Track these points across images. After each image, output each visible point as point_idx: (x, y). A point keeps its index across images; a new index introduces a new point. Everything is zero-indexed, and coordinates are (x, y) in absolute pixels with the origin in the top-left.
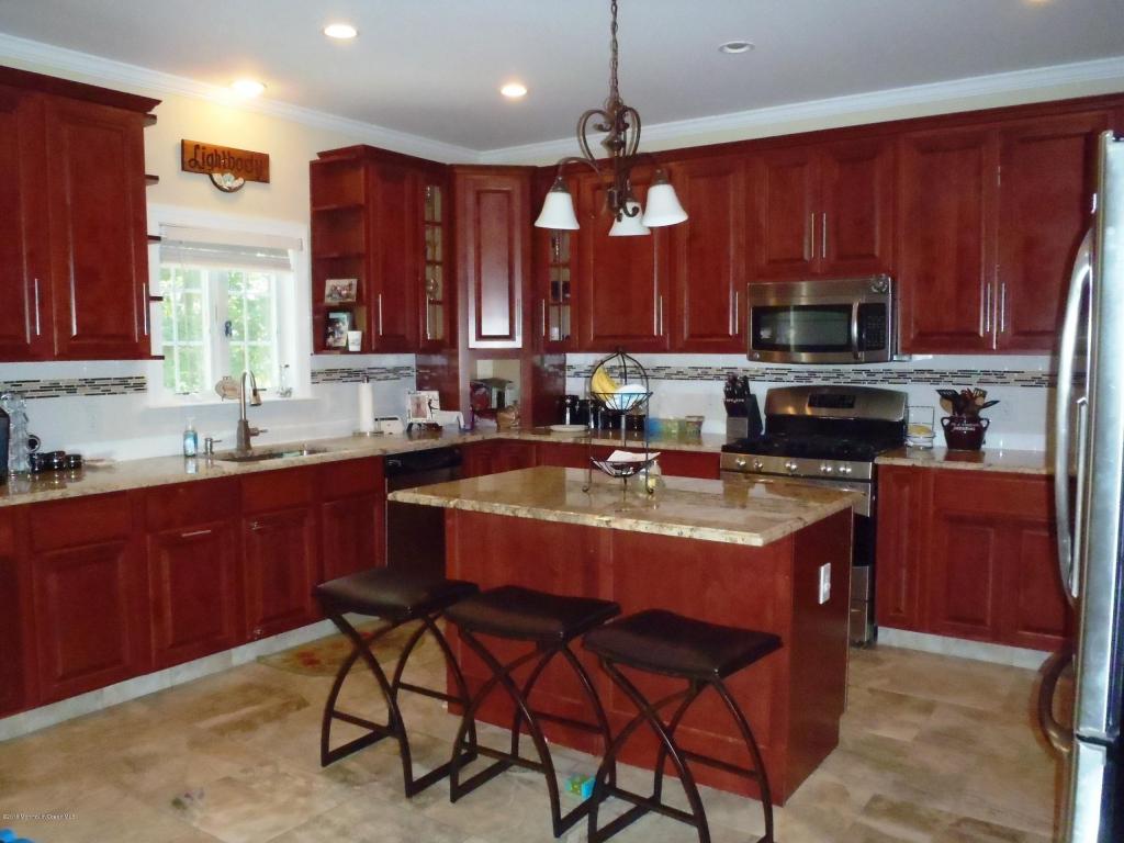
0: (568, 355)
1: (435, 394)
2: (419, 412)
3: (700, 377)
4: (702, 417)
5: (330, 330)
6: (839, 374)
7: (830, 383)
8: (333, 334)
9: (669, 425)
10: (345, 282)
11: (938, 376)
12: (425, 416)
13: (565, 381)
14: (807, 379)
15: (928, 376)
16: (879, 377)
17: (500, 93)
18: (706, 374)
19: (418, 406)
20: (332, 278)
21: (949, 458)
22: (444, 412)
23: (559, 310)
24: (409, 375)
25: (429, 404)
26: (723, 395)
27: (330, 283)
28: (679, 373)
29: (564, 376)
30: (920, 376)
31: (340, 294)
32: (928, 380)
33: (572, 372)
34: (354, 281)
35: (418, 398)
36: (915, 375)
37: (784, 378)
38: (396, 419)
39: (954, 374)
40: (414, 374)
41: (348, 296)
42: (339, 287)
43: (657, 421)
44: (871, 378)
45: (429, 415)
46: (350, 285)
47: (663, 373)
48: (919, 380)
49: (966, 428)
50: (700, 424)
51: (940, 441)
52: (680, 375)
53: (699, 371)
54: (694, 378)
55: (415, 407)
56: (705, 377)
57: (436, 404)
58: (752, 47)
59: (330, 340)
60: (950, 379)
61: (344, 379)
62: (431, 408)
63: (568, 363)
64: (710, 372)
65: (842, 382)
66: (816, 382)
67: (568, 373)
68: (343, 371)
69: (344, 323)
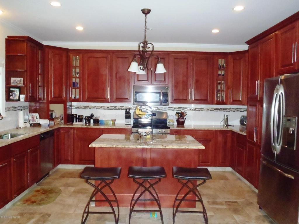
0: (73, 103)
1: (37, 114)
2: (33, 120)
3: (114, 109)
4: (115, 119)
5: (11, 94)
8: (12, 95)
9: (107, 122)
10: (19, 79)
11: (173, 109)
12: (35, 121)
13: (72, 110)
16: (160, 109)
17: (75, 28)
18: (115, 108)
19: (33, 118)
20: (14, 77)
21: (178, 127)
22: (41, 120)
23: (75, 90)
24: (27, 109)
25: (36, 117)
26: (125, 114)
27: (13, 79)
29: (71, 109)
31: (17, 82)
32: (171, 109)
33: (74, 107)
34: (22, 79)
35: (33, 116)
36: (169, 108)
38: (26, 122)
39: (177, 108)
40: (28, 108)
41: (20, 83)
42: (16, 81)
43: (102, 121)
45: (36, 121)
46: (21, 80)
47: (103, 108)
49: (181, 120)
50: (115, 121)
51: (176, 123)
52: (108, 108)
53: (113, 107)
54: (112, 109)
55: (32, 119)
57: (38, 117)
58: (151, 29)
59: (11, 97)
61: (13, 110)
62: (37, 119)
63: (73, 105)
64: (116, 107)
67: (73, 108)
68: (12, 107)
69: (17, 92)
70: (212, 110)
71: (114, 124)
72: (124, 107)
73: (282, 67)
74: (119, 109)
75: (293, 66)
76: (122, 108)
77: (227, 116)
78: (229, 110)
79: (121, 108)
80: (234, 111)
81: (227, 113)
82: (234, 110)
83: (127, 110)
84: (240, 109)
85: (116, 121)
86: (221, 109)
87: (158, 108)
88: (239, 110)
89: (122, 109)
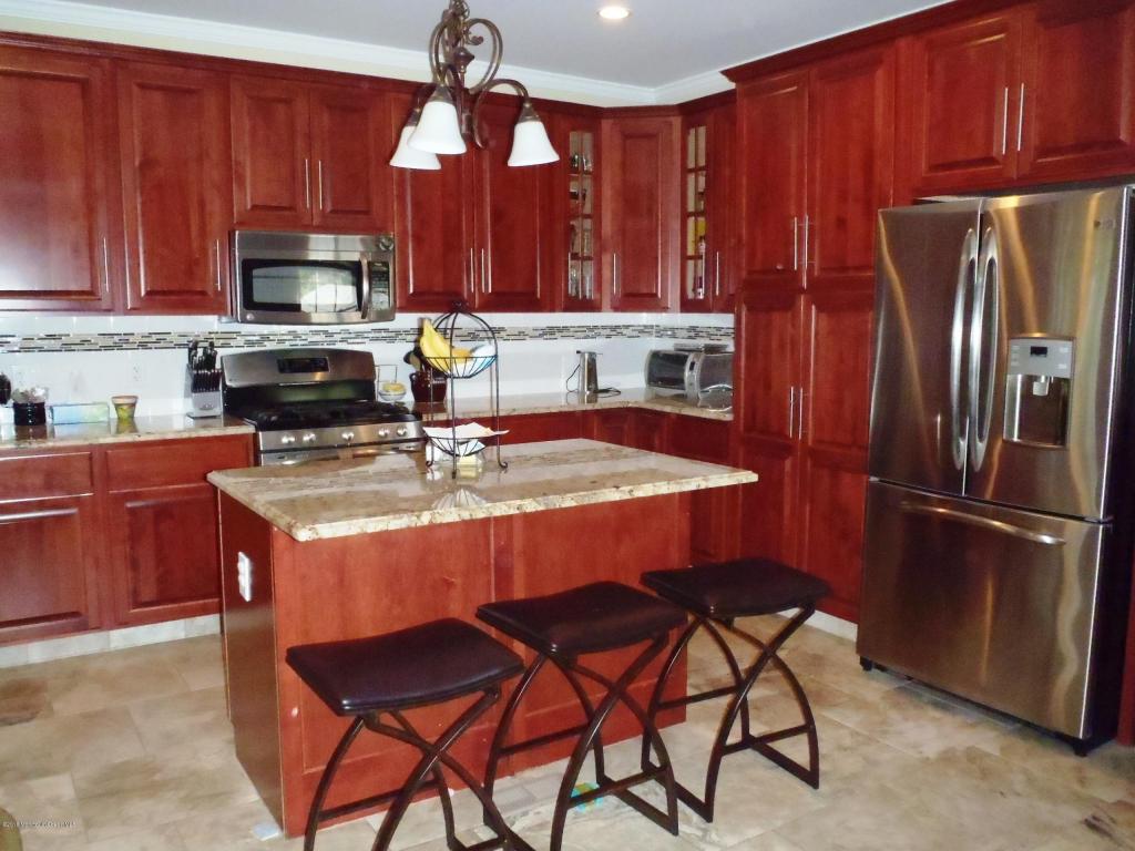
3: (115, 346)
4: (136, 397)
6: (296, 336)
7: (286, 346)
11: (393, 334)
14: (259, 343)
15: (384, 334)
18: (127, 341)
28: (83, 342)
30: (377, 335)
37: (232, 343)
44: (328, 339)
48: (377, 339)
50: (133, 405)
51: (410, 397)
52: (85, 345)
53: (116, 339)
54: (107, 348)
56: (125, 346)
60: (404, 336)
64: (131, 339)
65: (299, 344)
66: (269, 346)
70: (537, 333)
71: (128, 421)
72: (168, 338)
73: (934, 167)
74: (143, 346)
75: (997, 167)
76: (158, 341)
77: (591, 354)
78: (590, 334)
79: (154, 338)
80: (608, 336)
81: (587, 345)
82: (608, 332)
83: (193, 348)
84: (627, 327)
85: (137, 405)
86: (566, 328)
87: (326, 332)
88: (625, 332)
89: (162, 344)
